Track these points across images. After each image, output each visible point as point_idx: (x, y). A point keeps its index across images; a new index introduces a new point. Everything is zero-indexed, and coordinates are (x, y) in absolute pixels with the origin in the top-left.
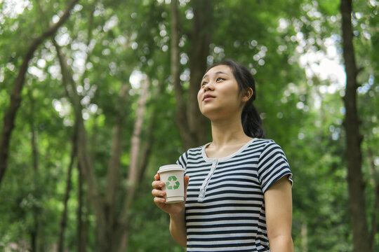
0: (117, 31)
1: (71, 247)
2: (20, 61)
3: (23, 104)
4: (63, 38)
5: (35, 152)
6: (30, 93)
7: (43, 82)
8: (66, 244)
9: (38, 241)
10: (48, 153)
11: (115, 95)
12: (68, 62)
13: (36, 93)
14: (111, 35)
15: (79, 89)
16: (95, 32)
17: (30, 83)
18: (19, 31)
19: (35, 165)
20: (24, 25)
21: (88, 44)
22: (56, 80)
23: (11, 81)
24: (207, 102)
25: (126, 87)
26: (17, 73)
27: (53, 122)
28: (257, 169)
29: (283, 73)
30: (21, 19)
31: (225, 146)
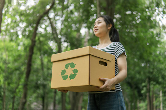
0: (74, 10)
1: (59, 103)
2: (35, 25)
3: (36, 44)
4: (52, 15)
5: (42, 64)
6: (39, 39)
7: (44, 34)
8: (57, 102)
9: (46, 101)
10: (48, 64)
11: (74, 37)
12: (54, 25)
13: (42, 39)
14: (72, 12)
15: (59, 36)
16: (65, 11)
17: (38, 35)
18: (33, 13)
19: (42, 69)
20: (35, 10)
21: (62, 17)
22: (50, 33)
23: (31, 34)
24: (96, 32)
25: (78, 34)
26: (33, 31)
27: (49, 51)
28: (114, 52)
29: (148, 24)
30: (34, 8)
31: (103, 45)
